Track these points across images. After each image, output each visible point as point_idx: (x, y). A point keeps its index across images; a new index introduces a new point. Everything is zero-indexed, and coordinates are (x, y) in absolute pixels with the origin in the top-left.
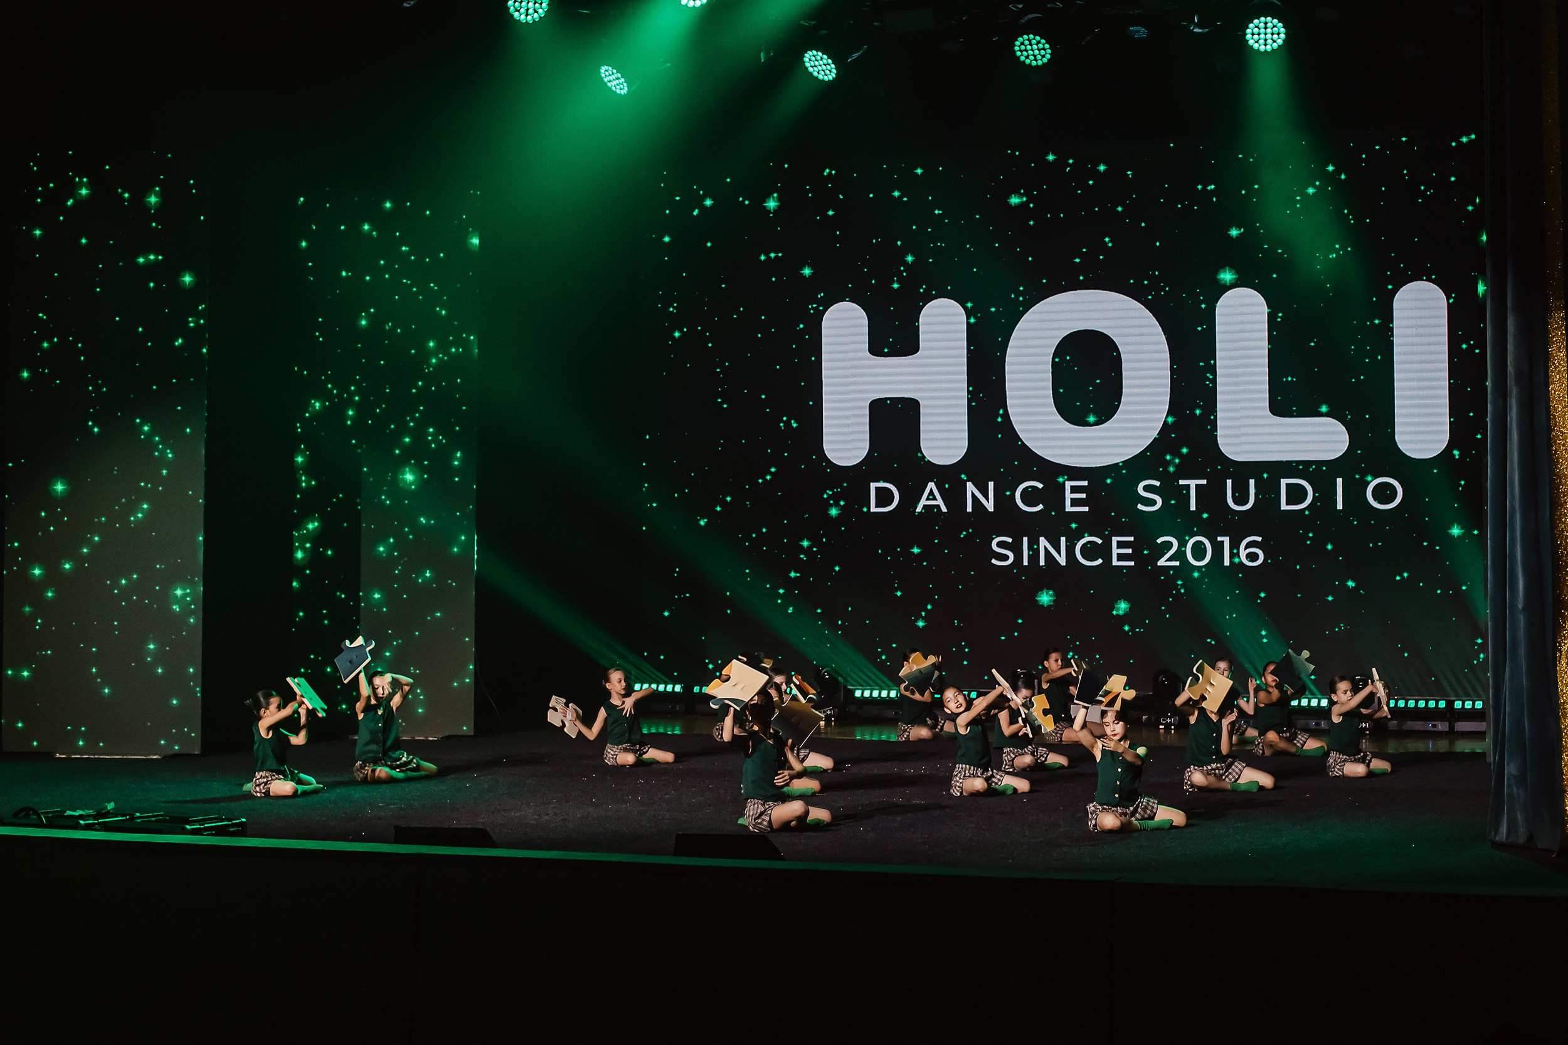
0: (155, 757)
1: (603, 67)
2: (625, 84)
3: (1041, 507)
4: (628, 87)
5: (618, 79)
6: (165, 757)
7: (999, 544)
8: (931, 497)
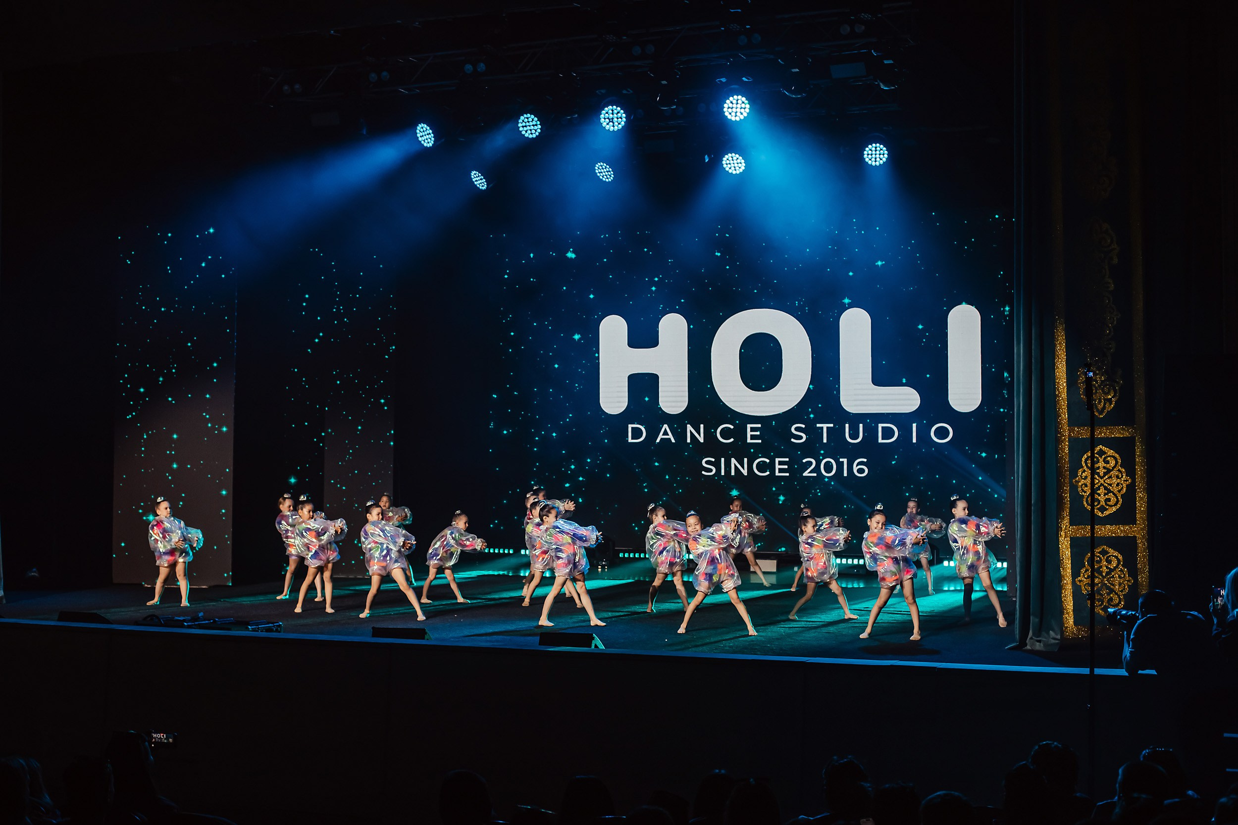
0: (204, 587)
1: (473, 172)
2: (485, 183)
3: (732, 440)
4: (487, 185)
5: (481, 179)
6: (210, 587)
7: (707, 462)
8: (665, 433)
